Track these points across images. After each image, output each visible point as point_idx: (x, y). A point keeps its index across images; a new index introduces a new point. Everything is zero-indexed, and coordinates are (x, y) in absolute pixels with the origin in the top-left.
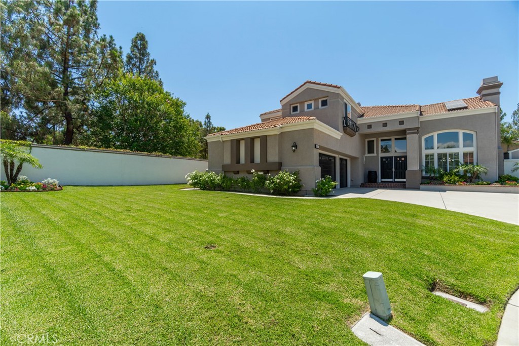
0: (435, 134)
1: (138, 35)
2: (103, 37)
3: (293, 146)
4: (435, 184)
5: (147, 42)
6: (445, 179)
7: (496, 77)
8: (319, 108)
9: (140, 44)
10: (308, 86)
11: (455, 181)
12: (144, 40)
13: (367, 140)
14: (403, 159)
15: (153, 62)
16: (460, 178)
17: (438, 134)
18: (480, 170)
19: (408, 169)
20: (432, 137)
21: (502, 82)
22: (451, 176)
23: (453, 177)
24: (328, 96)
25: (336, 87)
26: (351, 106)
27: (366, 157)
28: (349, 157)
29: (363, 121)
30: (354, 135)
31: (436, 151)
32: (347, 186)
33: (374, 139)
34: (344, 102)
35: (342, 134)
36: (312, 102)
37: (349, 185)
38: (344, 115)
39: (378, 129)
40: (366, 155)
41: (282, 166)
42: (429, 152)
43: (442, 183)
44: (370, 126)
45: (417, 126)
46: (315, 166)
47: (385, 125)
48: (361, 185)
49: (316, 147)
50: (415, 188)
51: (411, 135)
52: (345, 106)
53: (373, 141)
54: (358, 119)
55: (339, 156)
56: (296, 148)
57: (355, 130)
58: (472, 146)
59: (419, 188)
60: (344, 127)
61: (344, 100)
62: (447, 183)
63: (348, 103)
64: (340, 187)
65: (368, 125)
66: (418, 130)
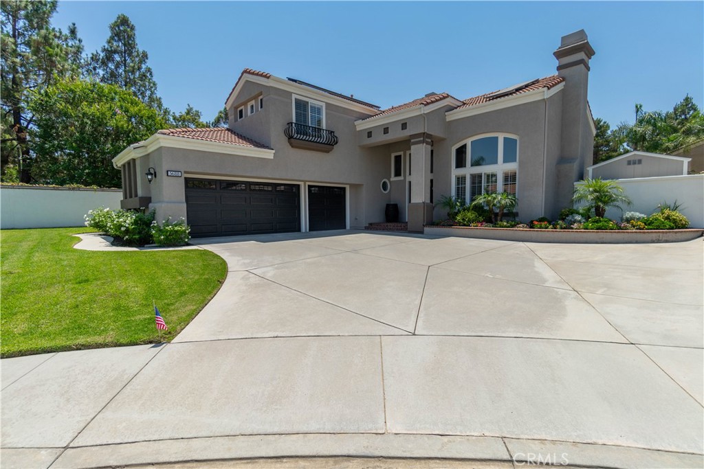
0: (468, 142)
1: (118, 18)
2: (72, 27)
3: (147, 174)
5: (132, 28)
7: (583, 32)
8: (258, 111)
9: (122, 30)
10: (246, 77)
11: (470, 220)
12: (128, 26)
13: (393, 156)
15: (145, 56)
16: (480, 215)
17: (472, 142)
18: (503, 202)
19: (411, 202)
20: (464, 146)
23: (469, 214)
24: (263, 93)
25: (266, 77)
26: (326, 103)
27: (390, 182)
28: (352, 186)
29: (362, 126)
30: (331, 150)
31: (468, 171)
32: (345, 228)
33: (401, 153)
34: (296, 99)
35: (274, 151)
36: (253, 102)
37: (348, 226)
38: (294, 121)
39: (379, 138)
40: (392, 180)
41: (150, 202)
42: (461, 172)
43: (452, 223)
44: (370, 134)
45: (422, 131)
46: (167, 202)
47: (386, 131)
48: (368, 225)
49: (169, 174)
50: (418, 232)
51: (416, 146)
52: (301, 106)
53: (400, 156)
54: (356, 123)
55: (308, 183)
56: (155, 176)
57: (328, 143)
58: (514, 160)
59: (422, 232)
60: (289, 139)
61: (294, 97)
62: (459, 224)
63: (315, 100)
64: (310, 230)
65: (368, 133)
66: (426, 138)
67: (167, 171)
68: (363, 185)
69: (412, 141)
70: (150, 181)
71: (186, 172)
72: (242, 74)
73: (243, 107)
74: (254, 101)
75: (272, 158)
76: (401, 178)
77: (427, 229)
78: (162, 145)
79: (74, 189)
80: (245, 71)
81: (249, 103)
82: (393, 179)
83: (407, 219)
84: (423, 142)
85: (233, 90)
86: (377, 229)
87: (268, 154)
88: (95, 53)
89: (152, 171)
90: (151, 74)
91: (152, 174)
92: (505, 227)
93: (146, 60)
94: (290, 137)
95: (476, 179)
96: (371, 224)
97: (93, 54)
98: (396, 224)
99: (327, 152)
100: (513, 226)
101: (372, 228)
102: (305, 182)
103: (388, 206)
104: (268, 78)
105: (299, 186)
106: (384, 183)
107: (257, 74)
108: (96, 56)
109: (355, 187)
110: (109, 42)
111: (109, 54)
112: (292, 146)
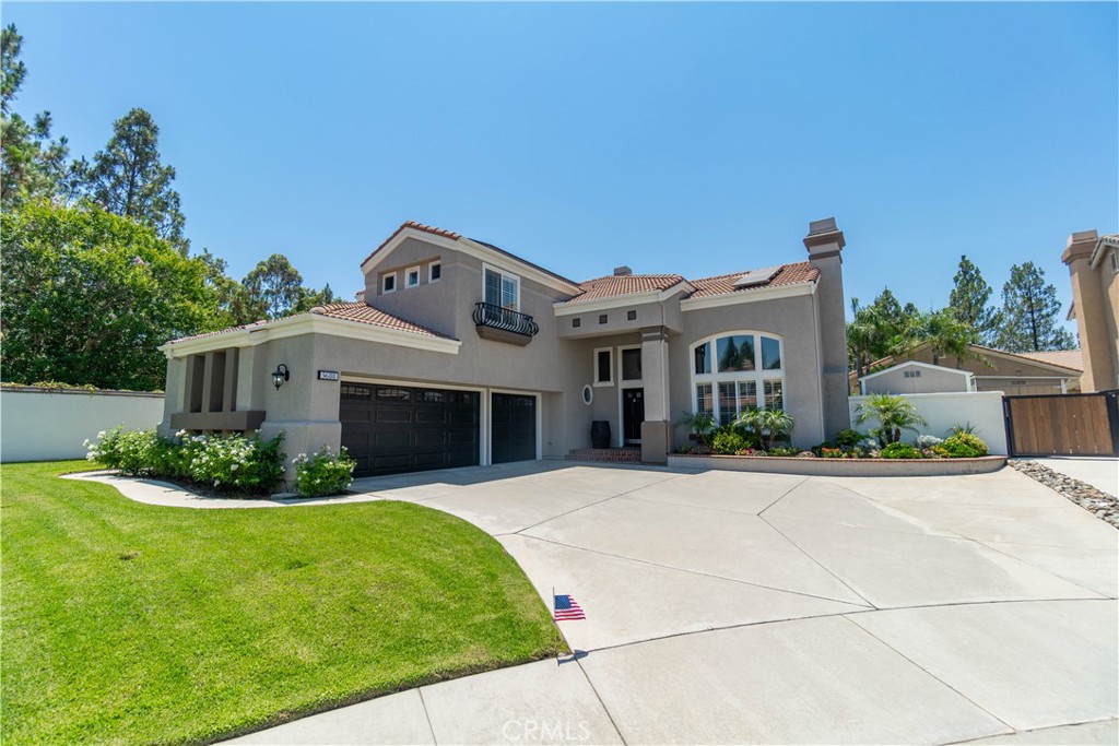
0: (713, 340)
1: (133, 113)
2: (42, 116)
3: (275, 375)
5: (154, 131)
6: (716, 443)
8: (427, 282)
9: (137, 134)
10: (409, 232)
11: (733, 447)
12: (148, 125)
13: (597, 352)
14: (637, 395)
15: (170, 174)
16: (745, 439)
17: (718, 340)
18: (778, 422)
19: (646, 419)
20: (708, 346)
21: (842, 230)
22: (729, 434)
23: (731, 438)
24: (439, 258)
25: (451, 236)
26: (521, 277)
27: (593, 389)
28: (544, 393)
29: (563, 310)
30: (528, 343)
31: (715, 377)
32: (534, 457)
33: (610, 349)
34: (487, 270)
35: (460, 343)
36: (417, 269)
37: (539, 454)
38: (484, 300)
39: (592, 329)
40: (595, 385)
41: (263, 419)
42: (704, 379)
43: (708, 451)
44: (576, 323)
45: (659, 324)
46: (315, 422)
47: (603, 319)
48: (569, 453)
49: (322, 376)
50: (658, 464)
51: (650, 343)
52: (493, 279)
53: (608, 353)
54: (555, 305)
55: (492, 390)
56: (287, 379)
57: (524, 332)
58: (778, 366)
59: (666, 464)
60: (477, 325)
61: (485, 266)
62: (718, 451)
63: (510, 273)
64: (493, 463)
65: (574, 320)
66: (663, 332)
67: (319, 372)
68: (562, 393)
69: (644, 335)
70: (278, 386)
72: (402, 228)
73: (394, 274)
74: (418, 267)
75: (456, 352)
76: (611, 384)
77: (672, 460)
78: (316, 330)
79: (51, 391)
80: (409, 225)
81: (408, 269)
82: (597, 384)
83: (621, 444)
84: (660, 338)
85: (381, 248)
86: (586, 460)
87: (451, 347)
88: (80, 160)
89: (283, 370)
90: (177, 202)
91: (282, 374)
92: (785, 456)
93: (170, 180)
94: (480, 325)
95: (726, 389)
96: (573, 452)
97: (76, 162)
98: (605, 451)
99: (523, 344)
100: (794, 454)
101: (573, 458)
102: (488, 387)
103: (595, 424)
104: (456, 239)
105: (480, 394)
106: (587, 391)
107: (434, 232)
108: (81, 165)
109: (550, 396)
111: (106, 165)
112: (481, 337)
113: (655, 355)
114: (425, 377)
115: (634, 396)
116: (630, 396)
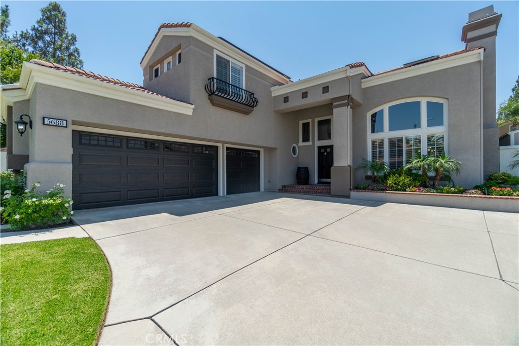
0: (386, 108)
1: (50, 4)
2: (4, 8)
3: (17, 123)
4: (373, 190)
5: (64, 14)
6: (390, 182)
7: (491, 7)
8: (176, 67)
9: (54, 15)
10: (162, 32)
11: (404, 184)
13: (301, 123)
14: (329, 150)
15: (74, 39)
16: (415, 179)
17: (390, 107)
18: (446, 165)
19: (334, 165)
21: (499, 14)
22: (400, 175)
23: (402, 178)
24: (181, 46)
26: (246, 65)
27: (299, 147)
28: (266, 148)
29: (277, 92)
30: (251, 112)
31: (386, 134)
32: (259, 190)
33: (310, 121)
34: (218, 56)
35: (193, 107)
36: (170, 59)
37: (262, 189)
38: (215, 76)
39: (297, 103)
40: (300, 145)
42: (377, 136)
43: (383, 188)
44: (286, 99)
45: (347, 93)
46: (40, 162)
47: (305, 95)
48: (281, 188)
50: (343, 197)
51: (339, 109)
52: (223, 64)
53: (308, 123)
54: (272, 89)
55: (226, 145)
56: (31, 127)
57: (247, 105)
58: (441, 124)
59: (348, 197)
60: (209, 95)
61: (215, 52)
62: (391, 188)
63: (236, 61)
64: (227, 194)
65: (284, 98)
66: (348, 100)
67: (44, 118)
68: (277, 148)
69: (334, 104)
70: (21, 132)
71: (74, 123)
72: (159, 29)
73: (159, 66)
74: (171, 57)
75: (191, 114)
76: (310, 143)
77: (354, 194)
80: (163, 26)
81: (165, 61)
82: (301, 144)
83: (316, 182)
84: (347, 105)
85: (149, 48)
86: (292, 192)
87: (186, 109)
88: (25, 31)
89: (26, 119)
90: (78, 54)
91: (26, 124)
92: (453, 193)
93: (75, 43)
94: (211, 94)
95: (396, 145)
96: (284, 186)
97: (22, 32)
98: (305, 187)
99: (247, 113)
100: (461, 192)
101: (285, 191)
102: (223, 143)
103: (299, 169)
104: (189, 26)
105: (217, 147)
106: (294, 148)
107: (176, 26)
108: (26, 34)
109: (270, 150)
110: (38, 22)
111: (39, 34)
112: (213, 105)
113: (342, 118)
114: (163, 131)
115: (326, 151)
116: (322, 150)
